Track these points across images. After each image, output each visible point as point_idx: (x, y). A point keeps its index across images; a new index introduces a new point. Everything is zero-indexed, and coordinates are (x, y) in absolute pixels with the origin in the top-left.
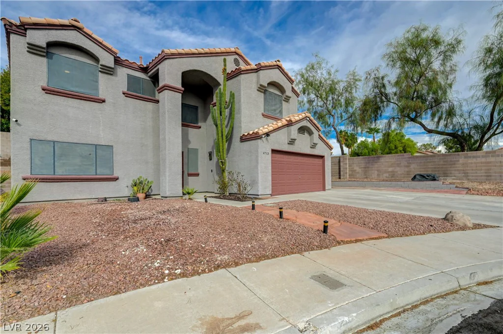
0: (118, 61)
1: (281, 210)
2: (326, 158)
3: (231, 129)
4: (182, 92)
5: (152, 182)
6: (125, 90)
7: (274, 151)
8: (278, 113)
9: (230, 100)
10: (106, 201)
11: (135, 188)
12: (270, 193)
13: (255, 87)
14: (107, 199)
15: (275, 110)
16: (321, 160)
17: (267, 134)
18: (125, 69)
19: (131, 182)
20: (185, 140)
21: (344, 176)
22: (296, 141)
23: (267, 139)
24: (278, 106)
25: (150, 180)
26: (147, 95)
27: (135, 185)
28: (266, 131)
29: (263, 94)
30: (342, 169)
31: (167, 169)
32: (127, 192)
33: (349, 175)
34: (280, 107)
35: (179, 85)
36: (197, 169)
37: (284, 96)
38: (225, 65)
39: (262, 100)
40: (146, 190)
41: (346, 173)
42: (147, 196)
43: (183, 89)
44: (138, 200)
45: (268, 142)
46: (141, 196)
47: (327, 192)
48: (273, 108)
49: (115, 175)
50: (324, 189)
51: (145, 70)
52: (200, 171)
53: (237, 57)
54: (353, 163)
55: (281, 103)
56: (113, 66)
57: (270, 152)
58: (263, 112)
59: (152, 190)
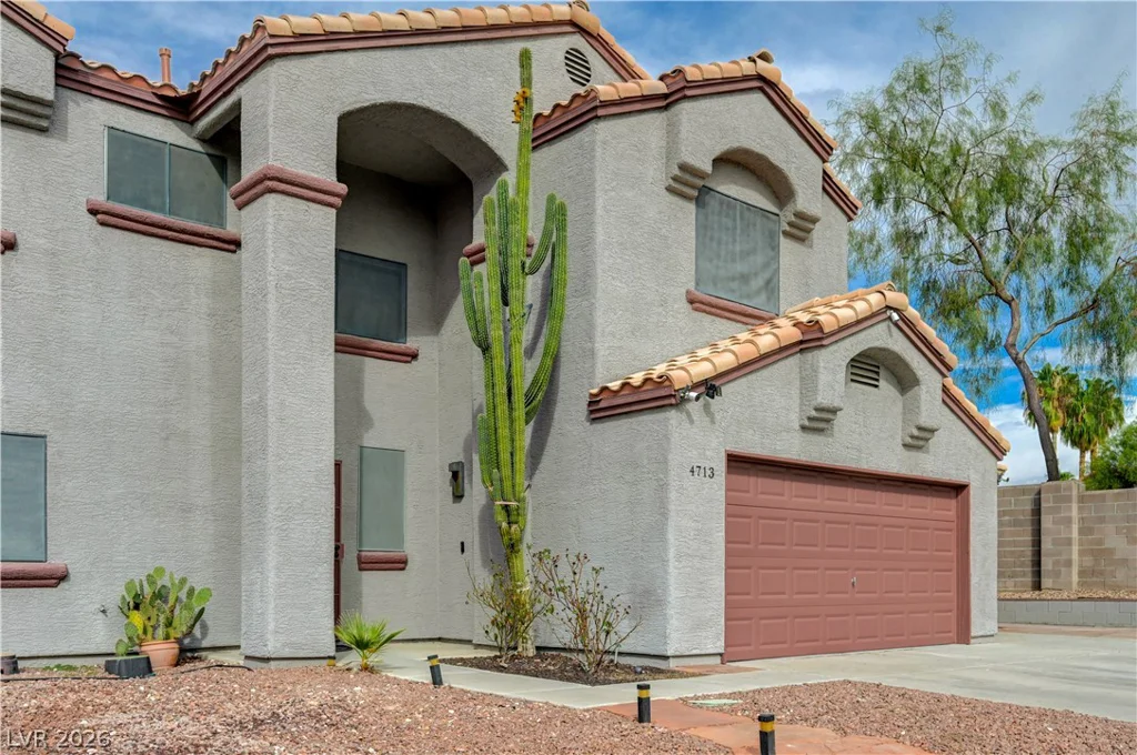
0: (68, 73)
1: (768, 727)
2: (973, 492)
3: (549, 362)
4: (338, 201)
5: (206, 593)
6: (100, 198)
7: (737, 462)
8: (758, 292)
9: (547, 234)
10: (16, 670)
11: (137, 619)
12: (720, 647)
13: (656, 174)
14: (21, 664)
15: (744, 278)
16: (953, 503)
17: (710, 388)
18: (97, 106)
19: (117, 593)
20: (350, 412)
21: (1057, 574)
22: (840, 419)
23: (706, 407)
24: (759, 259)
25: (197, 581)
26: (190, 218)
27: (137, 607)
28: (702, 370)
29: (692, 207)
30: (1046, 545)
31: (272, 539)
32: (103, 636)
33: (1082, 573)
34: (766, 265)
35: (323, 172)
36: (400, 540)
37: (788, 215)
38: (526, 81)
39: (690, 232)
40: (180, 627)
41: (1069, 563)
42: (187, 654)
43: (342, 188)
44: (146, 668)
45: (713, 422)
46: (160, 651)
47: (975, 646)
48: (740, 267)
49: (55, 562)
50: (964, 637)
51: (181, 108)
52: (411, 548)
53: (578, 41)
54: (1102, 520)
55: (775, 248)
56: (49, 96)
57: (721, 465)
58: (691, 286)
59: (204, 628)
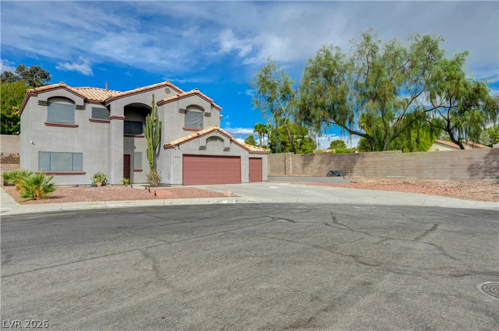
0: (86, 101)
2: (241, 157)
4: (124, 119)
5: (106, 175)
6: (91, 118)
7: (186, 155)
8: (198, 126)
11: (96, 179)
12: (182, 183)
14: (79, 186)
15: (195, 124)
16: (239, 159)
17: (178, 145)
18: (90, 104)
19: (93, 176)
20: (132, 146)
21: (288, 171)
22: (207, 147)
24: (199, 120)
25: (105, 174)
26: (104, 119)
27: (96, 177)
29: (184, 114)
30: (286, 165)
31: (113, 168)
32: (90, 182)
33: (292, 171)
34: (200, 121)
35: (122, 115)
36: (141, 167)
37: (204, 113)
38: (153, 99)
39: (184, 118)
40: (102, 181)
41: (290, 169)
42: (103, 185)
43: (124, 117)
44: (96, 186)
45: (180, 149)
46: (99, 184)
47: (242, 184)
48: (194, 122)
49: (84, 171)
50: (240, 183)
51: (103, 103)
52: (143, 168)
53: (167, 87)
54: (295, 160)
55: (202, 118)
56: (83, 105)
57: (182, 156)
58: (184, 126)
59: (107, 181)
